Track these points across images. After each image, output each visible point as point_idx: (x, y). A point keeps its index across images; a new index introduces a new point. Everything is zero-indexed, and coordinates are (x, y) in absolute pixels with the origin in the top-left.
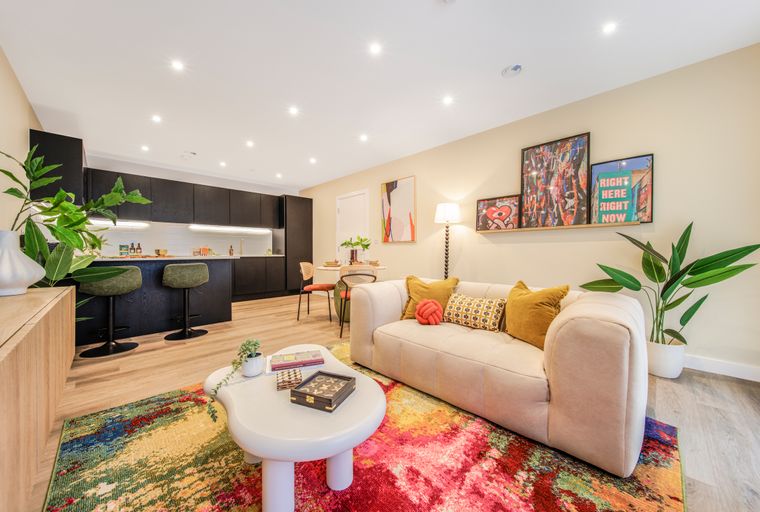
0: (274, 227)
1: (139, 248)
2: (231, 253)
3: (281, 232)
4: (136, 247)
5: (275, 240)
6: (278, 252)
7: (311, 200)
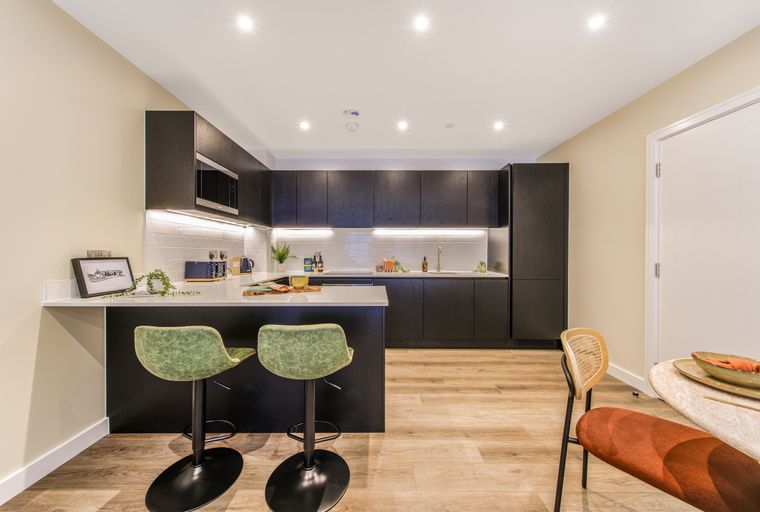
0: (491, 225)
1: (321, 262)
2: (424, 268)
3: (502, 234)
4: (318, 260)
5: (492, 246)
6: (497, 267)
7: (565, 167)
